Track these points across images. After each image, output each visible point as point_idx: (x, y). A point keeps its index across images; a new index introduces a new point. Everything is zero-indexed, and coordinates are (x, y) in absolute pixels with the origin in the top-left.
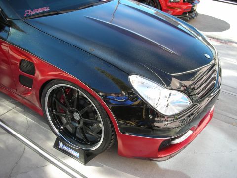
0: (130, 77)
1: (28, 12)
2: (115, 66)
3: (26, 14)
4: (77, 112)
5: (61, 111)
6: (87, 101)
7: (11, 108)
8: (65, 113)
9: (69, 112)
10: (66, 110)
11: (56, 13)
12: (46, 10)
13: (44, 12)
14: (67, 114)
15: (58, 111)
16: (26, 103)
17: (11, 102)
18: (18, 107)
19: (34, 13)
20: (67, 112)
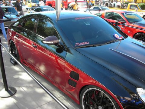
0: (137, 89)
1: (77, 44)
2: (128, 81)
3: (76, 45)
4: (101, 106)
5: (91, 104)
6: (108, 100)
7: (60, 96)
8: (94, 105)
9: (96, 105)
10: (95, 104)
11: (93, 45)
12: (87, 43)
13: (86, 45)
14: (94, 106)
15: (89, 103)
16: (68, 94)
17: (60, 93)
18: (63, 97)
19: (81, 45)
20: (95, 105)
